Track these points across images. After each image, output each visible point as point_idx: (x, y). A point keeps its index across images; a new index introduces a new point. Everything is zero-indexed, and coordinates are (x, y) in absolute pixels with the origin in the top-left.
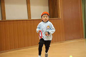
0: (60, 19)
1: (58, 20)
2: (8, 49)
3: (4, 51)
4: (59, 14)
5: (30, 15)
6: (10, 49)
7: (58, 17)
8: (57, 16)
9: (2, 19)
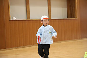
0: (77, 19)
1: (75, 20)
2: (32, 44)
3: (29, 46)
4: (76, 15)
5: (51, 15)
6: (33, 44)
7: (75, 18)
8: (74, 16)
9: (27, 19)
